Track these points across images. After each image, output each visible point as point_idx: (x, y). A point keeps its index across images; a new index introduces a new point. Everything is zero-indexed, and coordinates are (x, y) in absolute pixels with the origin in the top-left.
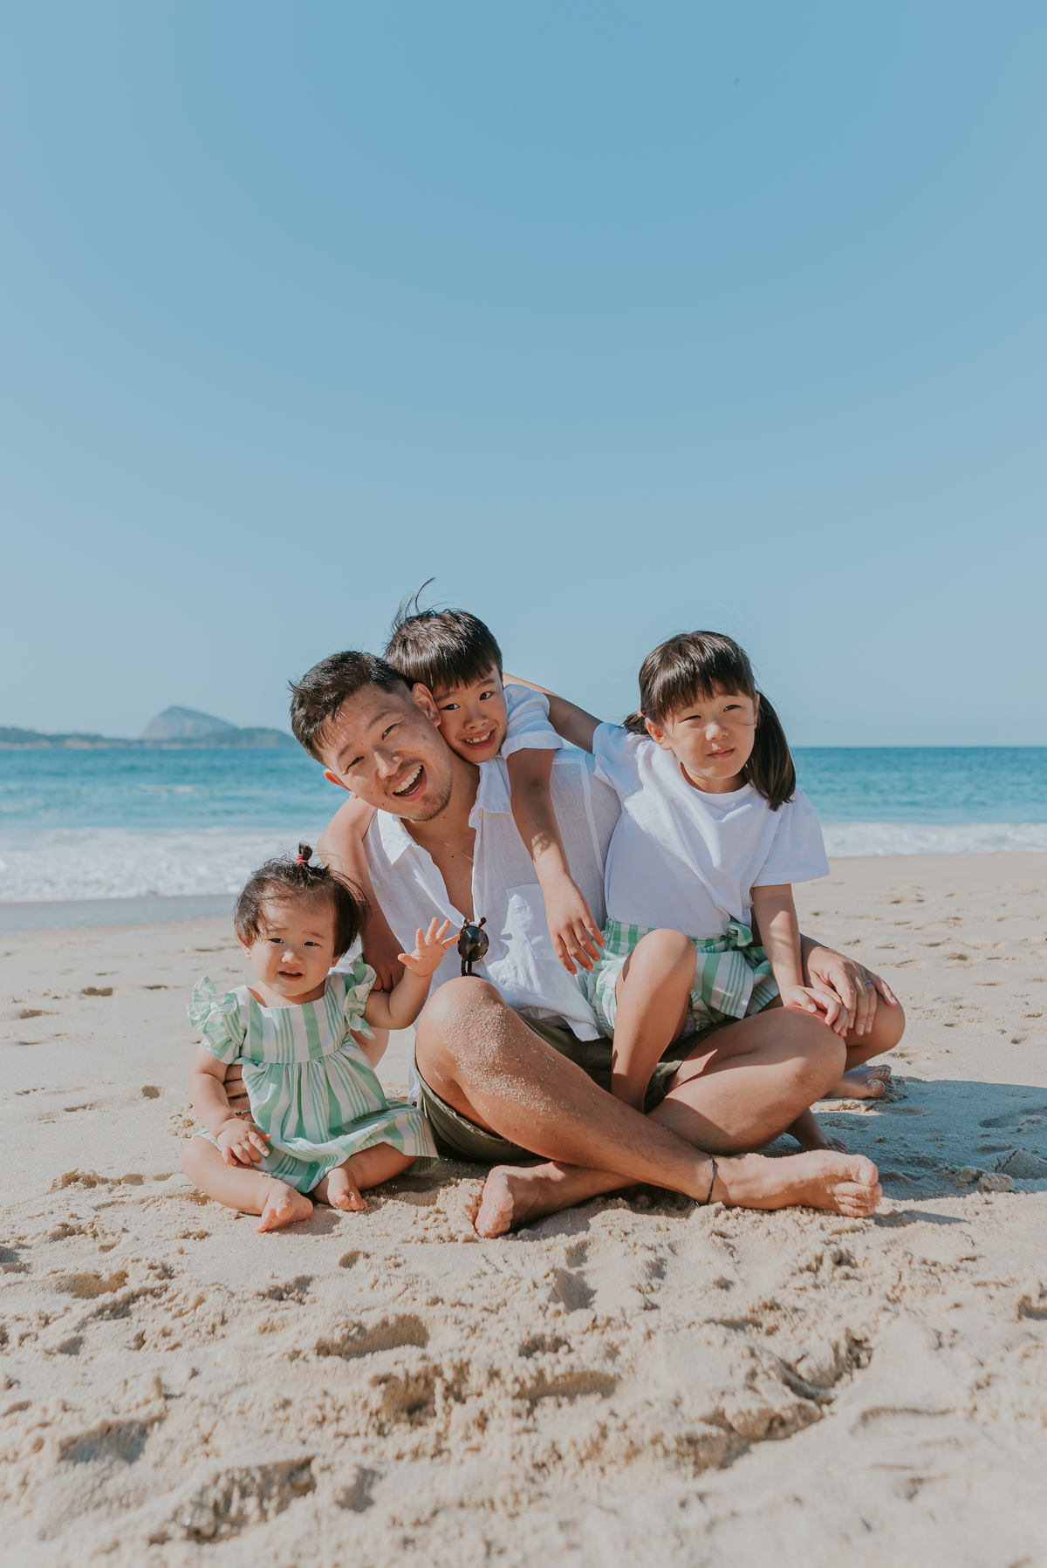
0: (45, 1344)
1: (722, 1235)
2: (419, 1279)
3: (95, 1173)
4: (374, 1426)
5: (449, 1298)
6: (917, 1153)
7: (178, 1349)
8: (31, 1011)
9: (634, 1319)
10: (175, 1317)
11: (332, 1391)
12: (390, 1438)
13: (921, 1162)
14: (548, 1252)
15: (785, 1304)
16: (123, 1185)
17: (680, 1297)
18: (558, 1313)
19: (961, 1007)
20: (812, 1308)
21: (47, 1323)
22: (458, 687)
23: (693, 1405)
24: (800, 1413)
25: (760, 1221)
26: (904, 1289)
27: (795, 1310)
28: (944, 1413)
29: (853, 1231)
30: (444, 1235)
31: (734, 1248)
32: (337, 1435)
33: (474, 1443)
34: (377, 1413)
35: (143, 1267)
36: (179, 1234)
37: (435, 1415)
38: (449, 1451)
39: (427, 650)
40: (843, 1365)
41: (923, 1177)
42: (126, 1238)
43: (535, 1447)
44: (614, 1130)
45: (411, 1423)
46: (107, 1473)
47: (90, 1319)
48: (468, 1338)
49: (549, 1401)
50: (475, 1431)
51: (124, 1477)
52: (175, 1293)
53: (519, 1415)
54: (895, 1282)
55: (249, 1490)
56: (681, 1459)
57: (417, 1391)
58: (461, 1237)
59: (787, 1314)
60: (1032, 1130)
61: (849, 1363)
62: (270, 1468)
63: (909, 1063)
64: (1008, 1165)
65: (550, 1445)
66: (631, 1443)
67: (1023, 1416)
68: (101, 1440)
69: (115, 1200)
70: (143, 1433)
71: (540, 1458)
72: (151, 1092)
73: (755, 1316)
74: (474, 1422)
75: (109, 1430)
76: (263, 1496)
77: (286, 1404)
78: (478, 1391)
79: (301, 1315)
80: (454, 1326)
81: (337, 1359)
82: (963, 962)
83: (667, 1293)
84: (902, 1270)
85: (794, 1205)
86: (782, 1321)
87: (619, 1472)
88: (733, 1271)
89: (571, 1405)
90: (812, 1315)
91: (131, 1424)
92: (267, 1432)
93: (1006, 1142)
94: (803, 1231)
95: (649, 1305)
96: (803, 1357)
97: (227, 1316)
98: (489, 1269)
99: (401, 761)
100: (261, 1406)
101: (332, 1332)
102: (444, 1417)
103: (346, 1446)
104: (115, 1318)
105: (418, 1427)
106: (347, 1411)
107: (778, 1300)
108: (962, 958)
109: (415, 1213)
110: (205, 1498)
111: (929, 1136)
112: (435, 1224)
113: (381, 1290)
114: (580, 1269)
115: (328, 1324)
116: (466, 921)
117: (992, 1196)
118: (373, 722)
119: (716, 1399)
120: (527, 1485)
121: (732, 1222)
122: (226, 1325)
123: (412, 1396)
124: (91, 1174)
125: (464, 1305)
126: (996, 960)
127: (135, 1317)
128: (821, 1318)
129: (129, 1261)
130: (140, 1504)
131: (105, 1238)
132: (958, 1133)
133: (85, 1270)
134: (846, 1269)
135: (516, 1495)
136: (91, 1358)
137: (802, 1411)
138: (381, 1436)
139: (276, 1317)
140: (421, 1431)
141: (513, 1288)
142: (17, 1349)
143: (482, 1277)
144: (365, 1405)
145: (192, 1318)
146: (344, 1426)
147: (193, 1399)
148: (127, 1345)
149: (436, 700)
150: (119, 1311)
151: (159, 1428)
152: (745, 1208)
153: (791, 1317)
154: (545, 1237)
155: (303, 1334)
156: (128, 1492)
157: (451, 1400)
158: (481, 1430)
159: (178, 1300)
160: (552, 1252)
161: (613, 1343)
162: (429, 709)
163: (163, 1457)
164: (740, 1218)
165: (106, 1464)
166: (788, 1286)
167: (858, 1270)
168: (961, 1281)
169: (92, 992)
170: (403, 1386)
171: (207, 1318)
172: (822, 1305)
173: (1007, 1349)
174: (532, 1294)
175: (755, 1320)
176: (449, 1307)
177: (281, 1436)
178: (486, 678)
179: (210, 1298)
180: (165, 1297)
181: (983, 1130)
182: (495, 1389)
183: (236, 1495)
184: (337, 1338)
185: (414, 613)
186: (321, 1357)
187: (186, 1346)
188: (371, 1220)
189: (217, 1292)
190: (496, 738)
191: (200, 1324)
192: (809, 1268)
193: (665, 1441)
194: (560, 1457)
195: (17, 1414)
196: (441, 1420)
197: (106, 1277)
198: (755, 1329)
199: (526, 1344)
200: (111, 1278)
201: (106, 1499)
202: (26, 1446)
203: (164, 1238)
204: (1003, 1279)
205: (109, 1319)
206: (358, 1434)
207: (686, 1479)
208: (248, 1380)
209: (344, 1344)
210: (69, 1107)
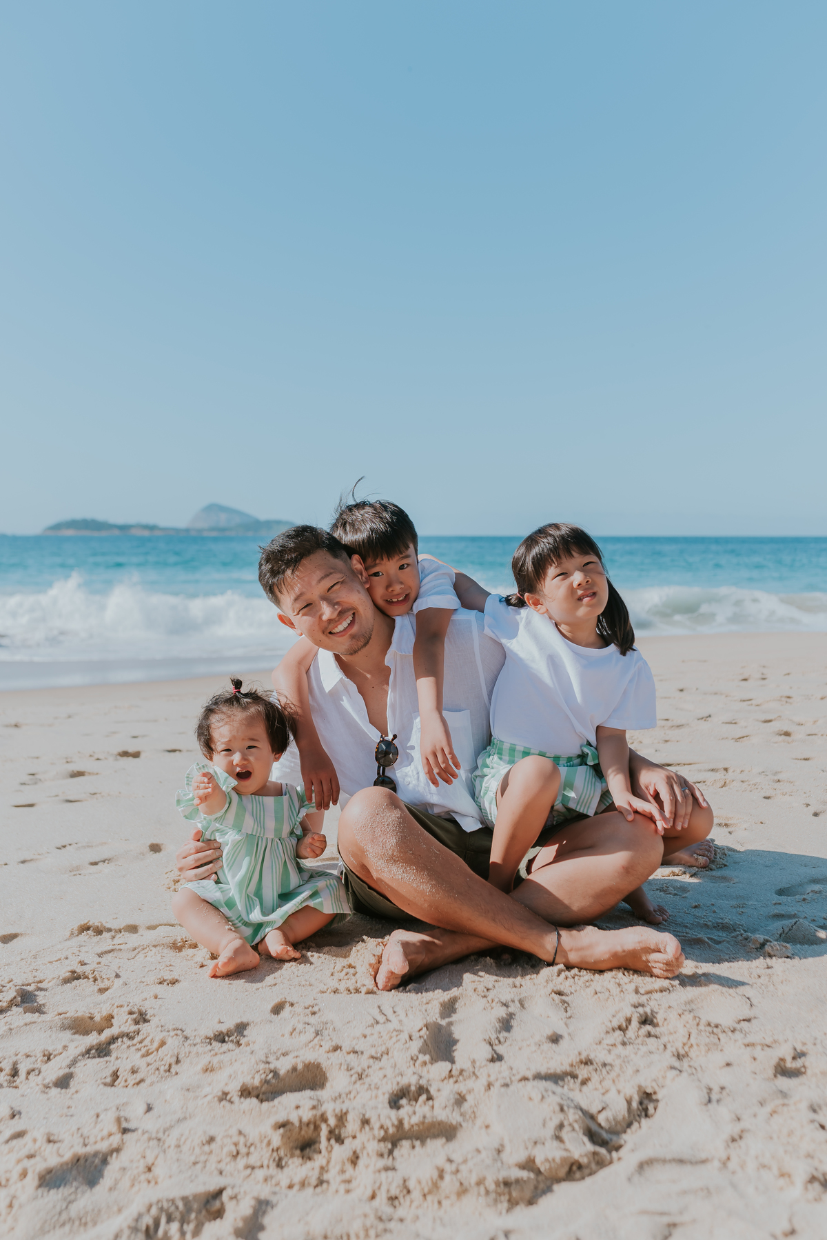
0: (44, 1079)
1: (560, 993)
2: (328, 1026)
3: (102, 925)
4: (274, 1160)
5: (346, 1047)
6: (722, 919)
7: (142, 1084)
8: (78, 772)
9: (481, 1070)
10: (143, 1056)
11: (246, 1130)
12: (285, 1170)
13: (724, 927)
14: (427, 1005)
15: (597, 1060)
16: (123, 933)
17: (520, 1049)
18: (425, 1063)
19: (779, 781)
20: (617, 1063)
21: (49, 1059)
22: (383, 559)
23: (511, 1152)
24: (594, 1158)
25: (592, 980)
26: (692, 1046)
27: (605, 1065)
28: (704, 1162)
29: (661, 991)
30: (351, 988)
31: (568, 1004)
32: (247, 1167)
33: (347, 1176)
34: (277, 1149)
35: (124, 1012)
36: (156, 981)
37: (320, 1152)
38: (328, 1182)
39: (361, 531)
40: (634, 1115)
41: (724, 941)
42: (118, 982)
43: (390, 1184)
44: (483, 907)
45: (303, 1158)
46: (72, 1197)
47: (80, 1058)
48: (355, 1083)
49: (406, 1144)
50: (349, 1167)
51: (87, 1199)
52: (145, 1036)
53: (382, 1155)
54: (685, 1040)
55: (173, 1216)
56: (498, 1198)
57: (308, 1133)
58: (364, 990)
59: (598, 1068)
60: (814, 900)
61: (639, 1113)
62: (191, 1198)
63: (730, 833)
64: (790, 932)
65: (401, 1182)
66: (461, 1184)
67: (764, 1166)
68: (72, 1168)
69: (113, 948)
70: (105, 1161)
71: (394, 1192)
72: (155, 848)
73: (573, 1069)
74: (348, 1160)
75: (78, 1160)
76: (184, 1220)
77: (211, 1140)
78: (353, 1134)
79: (233, 1060)
80: (346, 1072)
81: (254, 1100)
82: (787, 738)
83: (511, 1045)
84: (691, 1030)
85: (618, 968)
86: (594, 1073)
87: (452, 1205)
88: (564, 1026)
89: (422, 1147)
90: (617, 1069)
91: (96, 1154)
92: (195, 1163)
93: (792, 910)
94: (622, 991)
95: (495, 1056)
96: (603, 1109)
97: (180, 1057)
98: (381, 1019)
99: (340, 609)
100: (193, 1141)
101: (253, 1078)
102: (326, 1154)
103: (253, 1176)
104: (99, 1056)
105: (308, 1161)
106: (255, 1147)
107: (592, 1057)
108: (787, 734)
109: (332, 966)
110: (139, 1223)
111: (734, 903)
112: (346, 977)
113: (297, 1037)
114: (450, 1020)
115: (251, 1070)
116: (382, 737)
117: (773, 962)
118: (322, 578)
119: (530, 1148)
120: (376, 1222)
121: (570, 981)
122: (179, 1065)
123: (304, 1137)
124: (99, 925)
125: (357, 1052)
126: (814, 736)
127: (114, 1055)
128: (623, 1072)
129: (115, 1006)
130: (95, 1224)
131: (102, 982)
132: (757, 901)
133: (82, 1013)
134: (648, 1028)
135: (367, 1231)
136: (77, 1092)
137: (596, 1157)
138: (279, 1169)
139: (215, 1060)
140: (309, 1164)
141: (394, 1039)
142: (24, 1082)
143: (375, 1026)
144: (269, 1143)
145: (155, 1058)
146: (253, 1160)
147: (144, 1133)
148: (103, 1081)
149: (366, 569)
150: (102, 1051)
151: (117, 1157)
152: (581, 969)
153: (601, 1070)
154: (427, 990)
155: (232, 1078)
156: (87, 1213)
157: (333, 1141)
158: (353, 1165)
159: (146, 1042)
160: (430, 1005)
161: (461, 1092)
162: (361, 574)
163: (116, 1182)
164: (576, 977)
165: (73, 1189)
166: (602, 1042)
167: (658, 1029)
168: (735, 1041)
169: (125, 754)
170: (297, 1130)
171: (165, 1059)
172: (626, 1060)
173: (762, 1105)
174: (407, 1045)
175: (573, 1072)
176: (345, 1054)
177: (205, 1167)
178: (404, 555)
179: (170, 1041)
180: (138, 1039)
181: (776, 898)
182: (365, 1133)
183: (163, 1220)
184: (257, 1082)
185: (352, 502)
186: (242, 1099)
187: (148, 1081)
188: (300, 971)
189: (175, 1037)
190: (409, 599)
191: (160, 1063)
192: (620, 1028)
193: (487, 1183)
194: (409, 1192)
195: (14, 1142)
196: (324, 1156)
197: (97, 1018)
198: (572, 1080)
199: (395, 1092)
200: (101, 1019)
201: (70, 1219)
202: (15, 1175)
203: (145, 984)
204: (768, 1041)
205: (94, 1057)
206: (262, 1166)
207: (501, 1213)
208: (188, 1116)
209: (262, 1087)
210: (93, 860)
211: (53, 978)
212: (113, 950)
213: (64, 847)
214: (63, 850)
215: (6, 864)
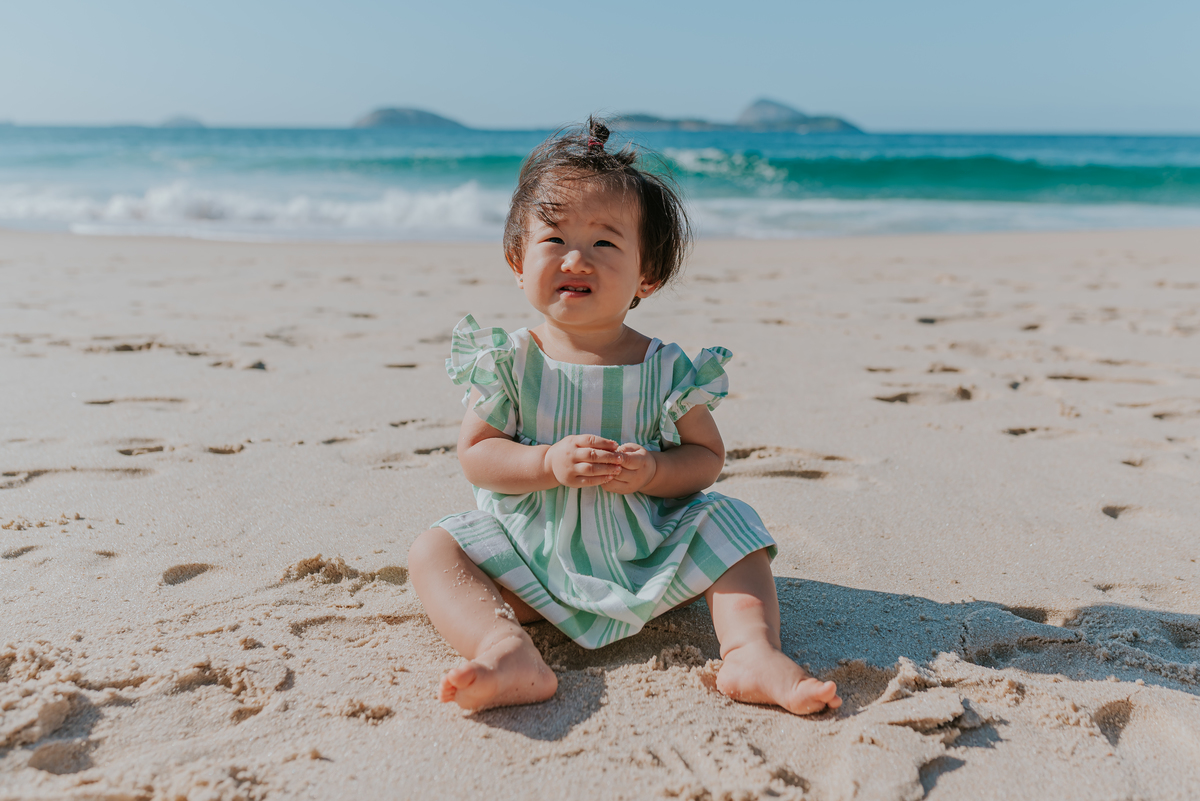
3: (342, 563)
16: (376, 582)
69: (334, 613)
124: (337, 563)
210: (422, 447)
211: (162, 677)
212: (328, 619)
213: (404, 423)
214: (401, 428)
215: (301, 443)
